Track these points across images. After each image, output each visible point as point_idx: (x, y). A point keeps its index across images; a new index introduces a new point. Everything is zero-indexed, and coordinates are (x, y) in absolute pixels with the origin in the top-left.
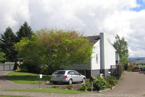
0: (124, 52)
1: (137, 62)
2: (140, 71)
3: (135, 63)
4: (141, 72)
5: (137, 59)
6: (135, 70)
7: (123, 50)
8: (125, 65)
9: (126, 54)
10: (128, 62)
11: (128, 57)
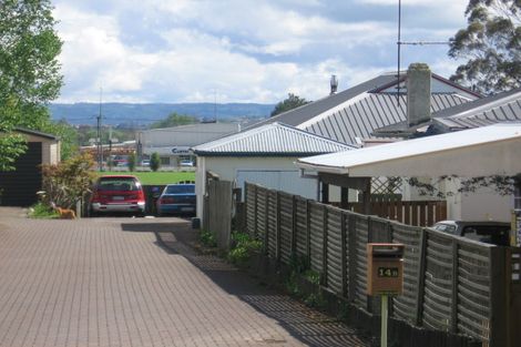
0: (22, 52)
4: (150, 219)
5: (164, 117)
6: (98, 205)
7: (18, 33)
8: (11, 160)
9: (37, 72)
10: (49, 141)
11: (53, 95)
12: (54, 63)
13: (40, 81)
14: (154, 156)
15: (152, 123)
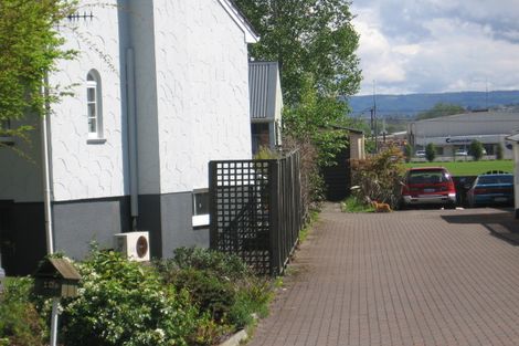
0: (321, 48)
1: (431, 132)
2: (450, 205)
3: (411, 136)
4: (460, 210)
5: (430, 107)
6: (409, 198)
7: (316, 29)
8: (333, 156)
9: (335, 68)
10: (355, 135)
11: (354, 90)
12: (353, 58)
13: (339, 76)
14: (429, 147)
15: (416, 114)
